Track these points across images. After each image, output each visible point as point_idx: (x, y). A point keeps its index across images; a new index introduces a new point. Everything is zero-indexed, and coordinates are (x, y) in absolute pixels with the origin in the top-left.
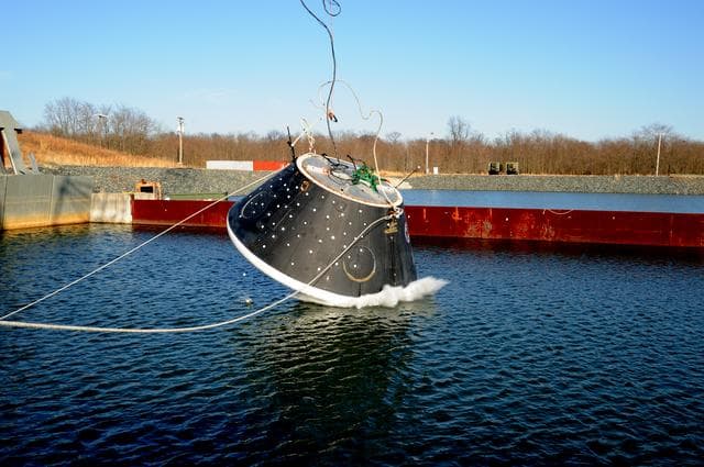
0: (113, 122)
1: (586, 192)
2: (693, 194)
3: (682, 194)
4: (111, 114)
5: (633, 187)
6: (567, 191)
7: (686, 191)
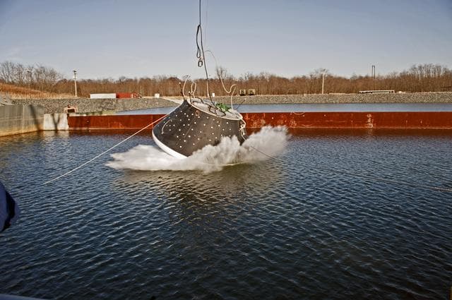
0: (35, 74)
1: (290, 103)
2: (342, 103)
3: (336, 103)
4: (34, 70)
5: (313, 100)
6: (281, 103)
7: (337, 101)
